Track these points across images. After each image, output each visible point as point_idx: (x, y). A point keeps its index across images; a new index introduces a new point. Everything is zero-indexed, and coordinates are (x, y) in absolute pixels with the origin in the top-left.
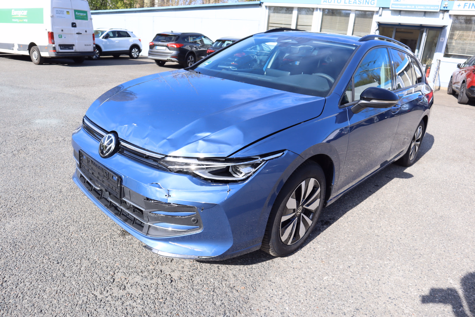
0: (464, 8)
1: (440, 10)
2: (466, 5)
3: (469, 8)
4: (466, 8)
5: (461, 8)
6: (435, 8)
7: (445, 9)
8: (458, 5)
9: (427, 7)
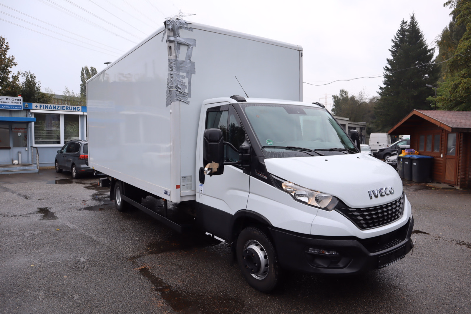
0: (40, 108)
1: (23, 109)
2: (41, 106)
3: (44, 108)
4: (42, 108)
5: (38, 108)
6: (19, 107)
7: (26, 108)
8: (35, 106)
9: (12, 107)
